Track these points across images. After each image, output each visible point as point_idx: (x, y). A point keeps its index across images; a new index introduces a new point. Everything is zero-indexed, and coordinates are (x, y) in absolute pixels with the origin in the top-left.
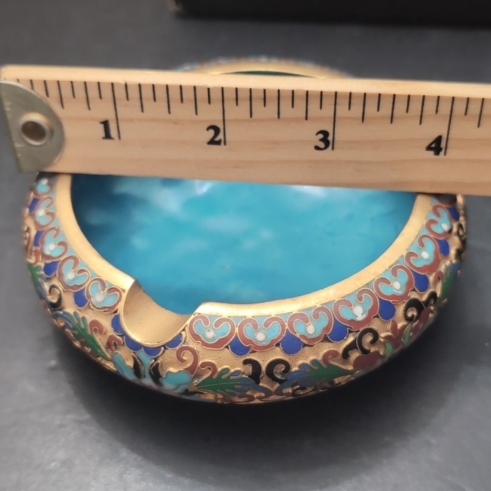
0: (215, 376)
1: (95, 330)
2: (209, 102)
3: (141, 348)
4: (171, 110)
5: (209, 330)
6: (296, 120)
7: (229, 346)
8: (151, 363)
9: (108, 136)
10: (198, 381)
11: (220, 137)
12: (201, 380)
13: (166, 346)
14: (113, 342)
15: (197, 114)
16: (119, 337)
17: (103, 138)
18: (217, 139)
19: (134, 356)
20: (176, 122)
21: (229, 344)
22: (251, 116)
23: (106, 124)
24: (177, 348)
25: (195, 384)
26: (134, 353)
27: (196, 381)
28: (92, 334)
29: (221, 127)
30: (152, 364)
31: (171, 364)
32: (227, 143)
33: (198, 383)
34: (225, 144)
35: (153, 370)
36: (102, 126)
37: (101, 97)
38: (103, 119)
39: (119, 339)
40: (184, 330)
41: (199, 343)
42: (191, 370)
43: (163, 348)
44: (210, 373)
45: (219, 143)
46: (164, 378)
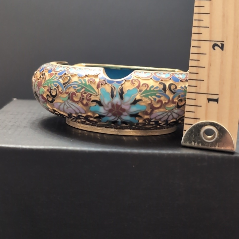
0: (148, 89)
1: (91, 82)
2: (200, 47)
4: (203, 66)
6: (211, 5)
9: (217, 100)
11: (219, 44)
14: (100, 84)
15: (206, 54)
17: (218, 103)
18: (220, 45)
20: (210, 65)
22: (208, 27)
23: (209, 100)
28: (89, 84)
29: (213, 43)
32: (223, 41)
34: (223, 42)
36: (210, 102)
37: (195, 99)
38: (207, 101)
40: (132, 75)
41: (140, 78)
45: (223, 45)
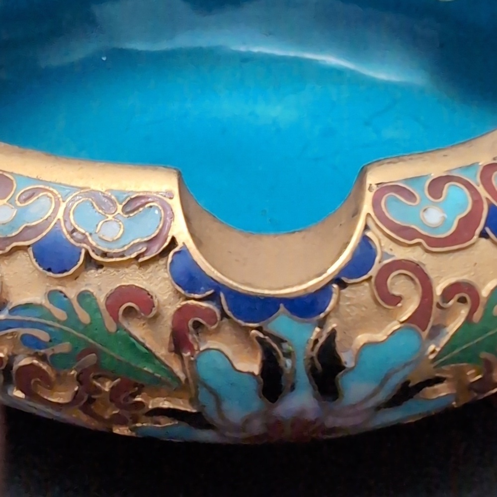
0: (477, 316)
1: (129, 311)
3: (278, 308)
5: (425, 210)
7: (488, 230)
8: (313, 338)
10: (437, 346)
12: (445, 340)
13: (344, 279)
14: (190, 323)
16: (204, 304)
19: (261, 335)
21: (486, 225)
24: (373, 272)
25: (432, 357)
26: (259, 329)
27: (432, 347)
28: (119, 327)
30: (316, 341)
31: (362, 324)
33: (438, 349)
35: (319, 356)
39: (207, 309)
40: (366, 228)
41: (419, 244)
42: (419, 319)
43: (335, 286)
44: (464, 312)
46: (352, 369)
